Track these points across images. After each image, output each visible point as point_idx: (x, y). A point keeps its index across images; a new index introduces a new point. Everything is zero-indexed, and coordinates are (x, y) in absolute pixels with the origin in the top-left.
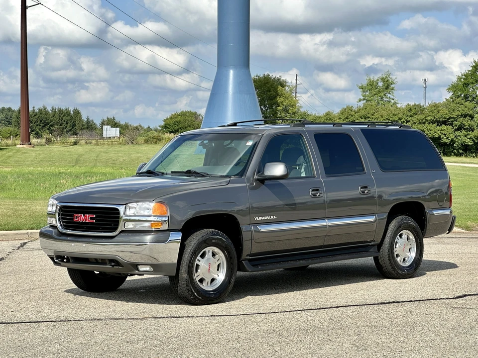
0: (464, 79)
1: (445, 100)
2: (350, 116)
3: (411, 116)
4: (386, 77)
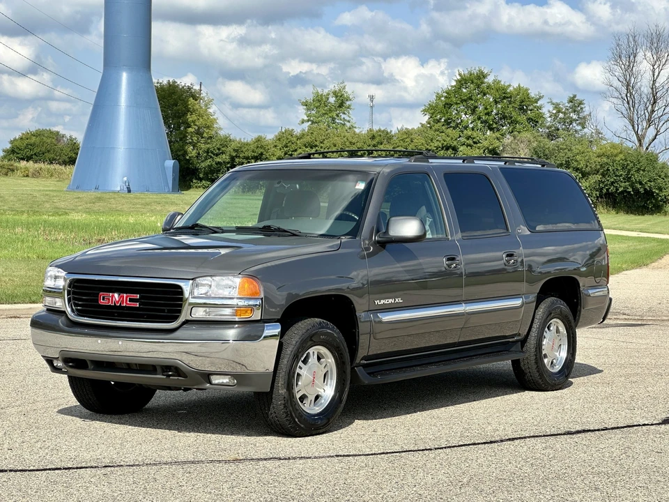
0: (446, 97)
1: (420, 126)
2: (290, 144)
3: (374, 146)
4: (340, 90)
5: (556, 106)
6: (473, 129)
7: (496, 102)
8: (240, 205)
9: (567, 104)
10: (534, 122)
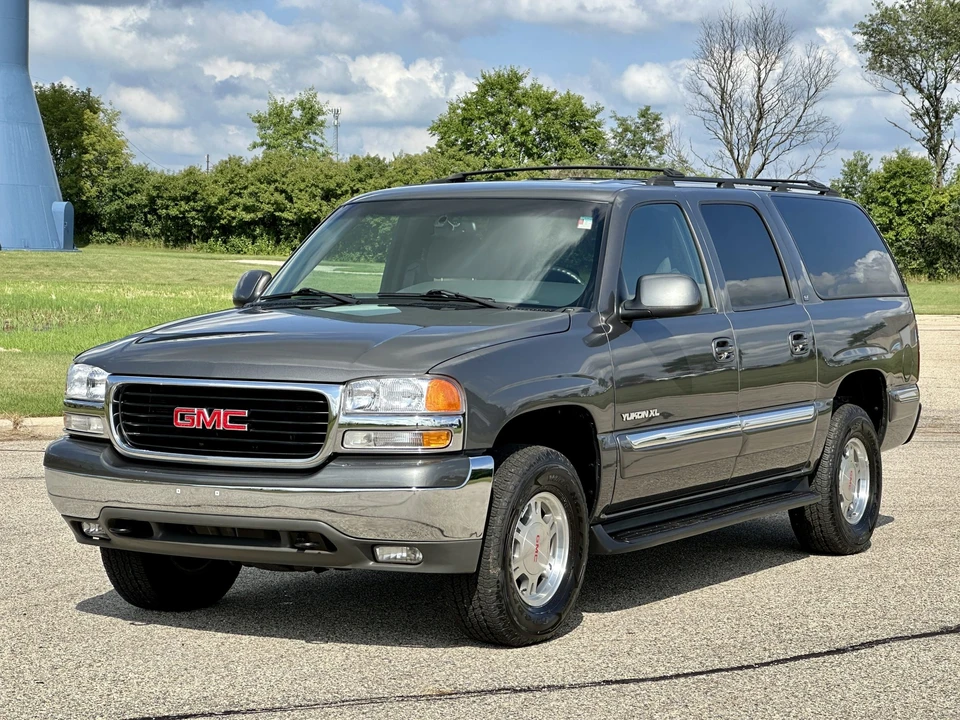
0: (464, 109)
1: (427, 151)
2: (238, 178)
3: (361, 181)
4: (308, 99)
5: (622, 122)
6: (503, 155)
7: (536, 116)
8: (168, 266)
9: (637, 120)
10: (593, 143)
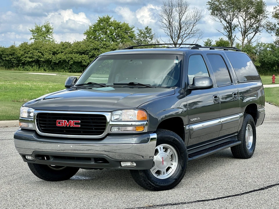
0: (94, 28)
1: (83, 40)
2: (27, 48)
3: (64, 49)
4: (47, 25)
5: (140, 31)
6: (106, 41)
7: (115, 29)
8: (7, 75)
9: (145, 30)
10: (132, 37)
